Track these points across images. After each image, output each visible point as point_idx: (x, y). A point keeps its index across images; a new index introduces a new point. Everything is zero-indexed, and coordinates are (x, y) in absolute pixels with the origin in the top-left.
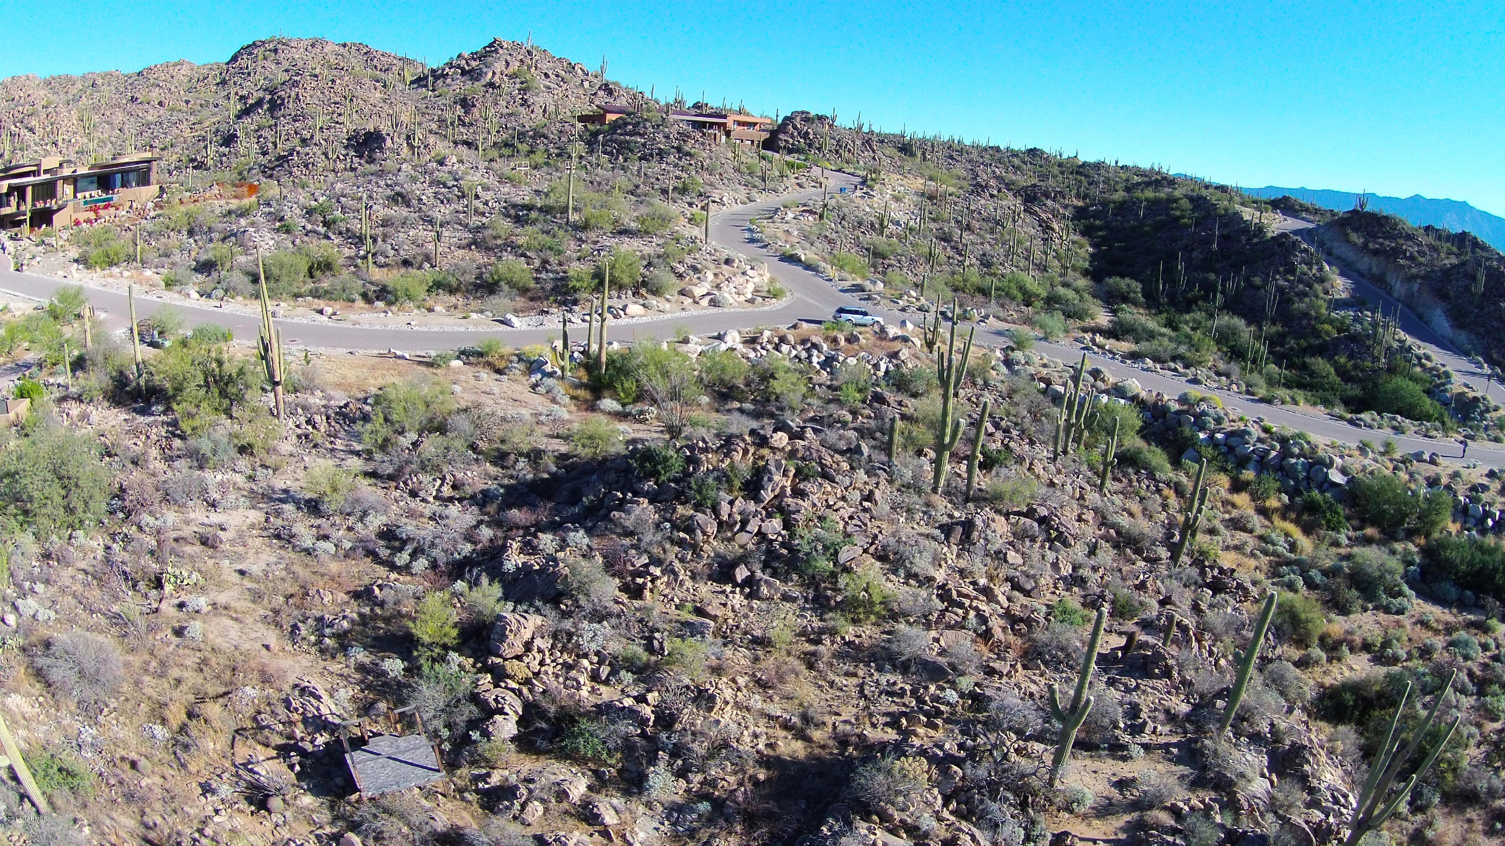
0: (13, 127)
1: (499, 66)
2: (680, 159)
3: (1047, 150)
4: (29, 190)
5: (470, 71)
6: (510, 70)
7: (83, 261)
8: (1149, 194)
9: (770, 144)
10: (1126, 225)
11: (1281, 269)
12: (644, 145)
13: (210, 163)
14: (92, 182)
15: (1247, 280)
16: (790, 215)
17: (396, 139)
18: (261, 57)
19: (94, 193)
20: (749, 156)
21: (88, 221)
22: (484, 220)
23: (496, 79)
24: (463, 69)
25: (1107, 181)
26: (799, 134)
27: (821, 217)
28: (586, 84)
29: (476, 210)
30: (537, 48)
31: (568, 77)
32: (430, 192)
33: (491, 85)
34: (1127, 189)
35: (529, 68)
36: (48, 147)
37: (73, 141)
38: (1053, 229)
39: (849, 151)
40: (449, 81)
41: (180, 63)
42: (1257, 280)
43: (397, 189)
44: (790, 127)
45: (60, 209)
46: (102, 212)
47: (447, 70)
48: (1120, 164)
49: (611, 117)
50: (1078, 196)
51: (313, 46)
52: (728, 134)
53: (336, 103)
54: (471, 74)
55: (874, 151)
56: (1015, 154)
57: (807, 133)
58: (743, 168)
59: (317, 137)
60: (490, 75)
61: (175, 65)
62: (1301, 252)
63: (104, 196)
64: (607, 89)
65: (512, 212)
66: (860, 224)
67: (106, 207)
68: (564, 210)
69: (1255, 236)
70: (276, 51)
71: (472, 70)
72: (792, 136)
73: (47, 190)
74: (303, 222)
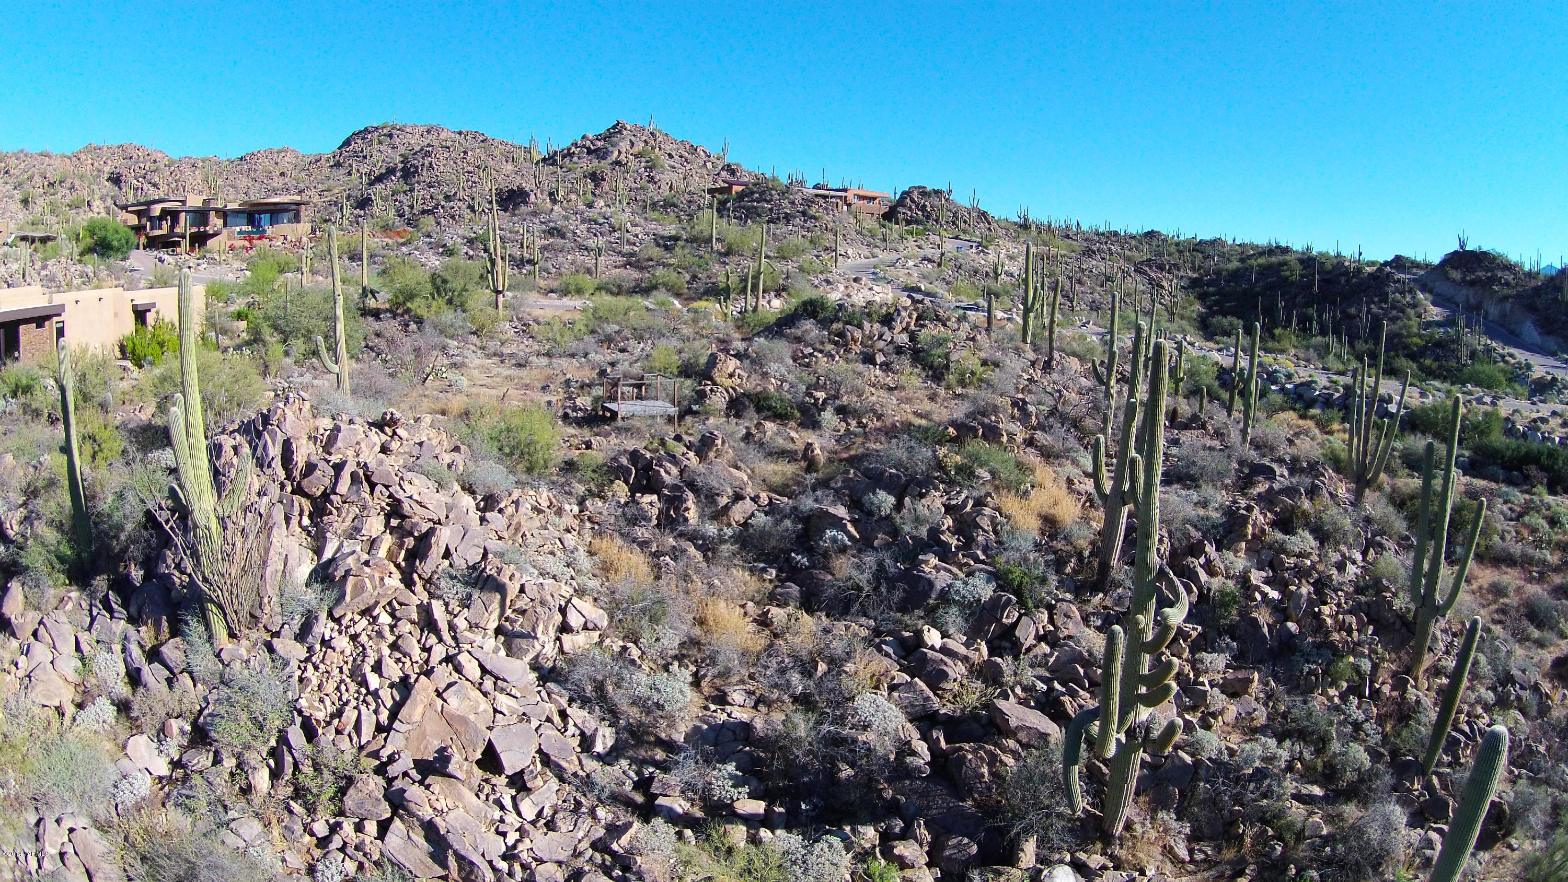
1: (624, 146)
2: (805, 221)
3: (1164, 232)
5: (596, 151)
6: (635, 150)
8: (1262, 261)
9: (890, 215)
10: (1238, 289)
11: (1376, 299)
12: (771, 210)
13: (346, 223)
15: (1343, 312)
16: (911, 263)
17: (539, 195)
18: (375, 141)
20: (870, 223)
22: (636, 249)
23: (623, 157)
24: (588, 149)
25: (1222, 255)
26: (917, 207)
27: (939, 265)
28: (709, 165)
29: (628, 241)
30: (660, 131)
31: (690, 157)
32: (583, 227)
33: (618, 163)
34: (1242, 260)
35: (653, 148)
38: (1162, 287)
39: (965, 222)
40: (575, 159)
41: (284, 151)
42: (1353, 311)
43: (552, 225)
44: (908, 200)
47: (573, 149)
48: (1238, 242)
49: (736, 189)
50: (1193, 269)
51: (428, 132)
52: (849, 205)
53: (469, 172)
54: (598, 154)
55: (989, 223)
56: (1133, 237)
57: (924, 206)
58: (865, 232)
59: (461, 194)
60: (616, 153)
61: (279, 152)
62: (1395, 282)
64: (729, 169)
65: (661, 242)
66: (976, 272)
67: (260, 238)
68: (709, 240)
69: (1354, 277)
70: (390, 136)
71: (598, 149)
72: (910, 209)
74: (465, 249)
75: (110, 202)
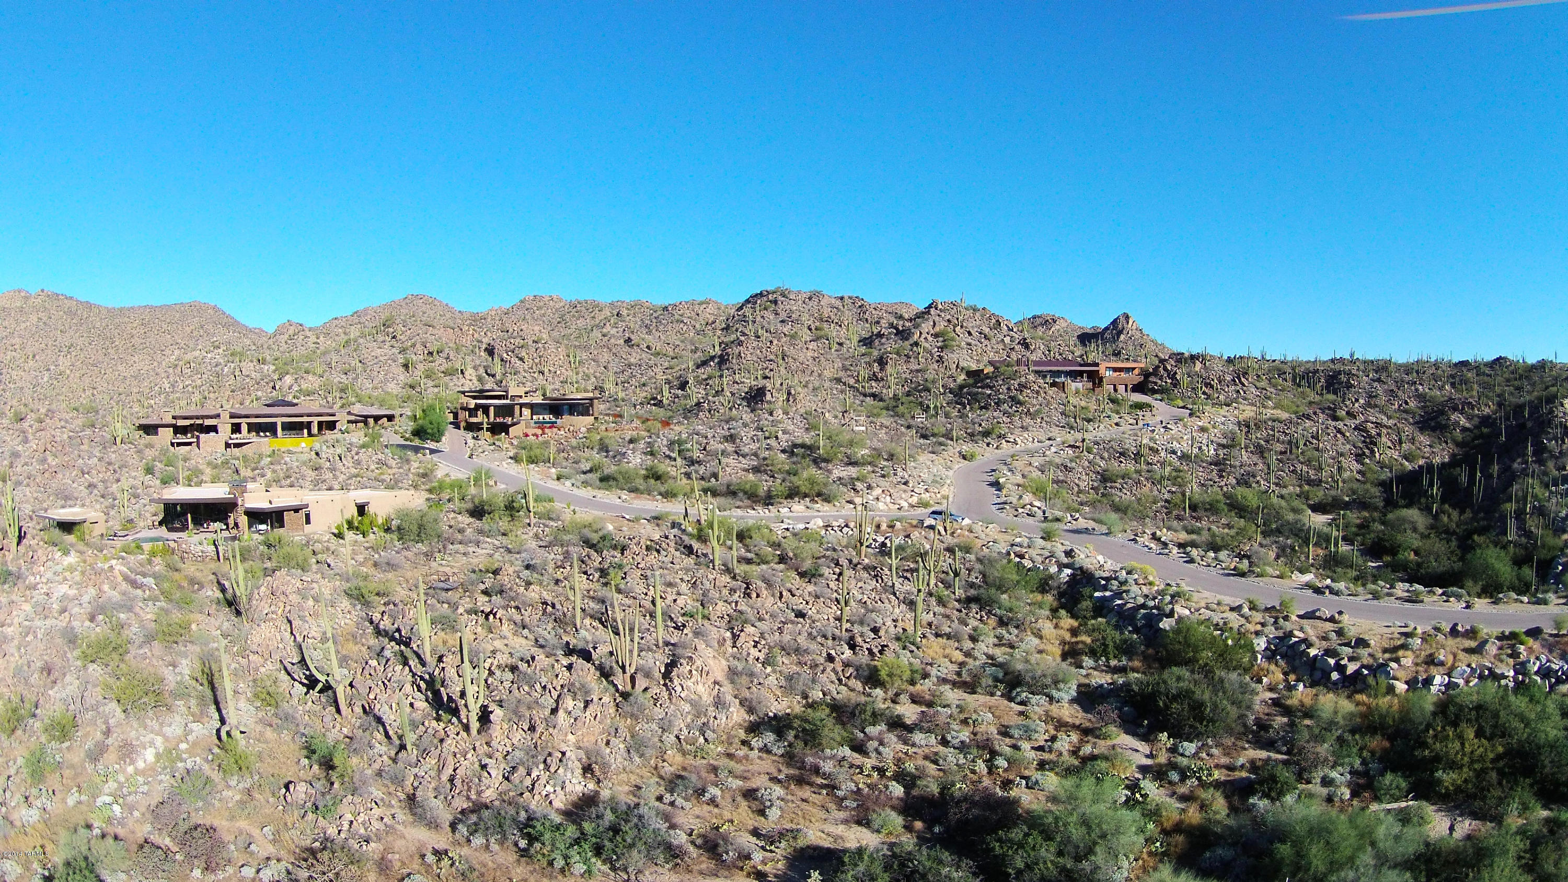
0: (505, 355)
4: (492, 408)
7: (516, 459)
13: (665, 401)
14: (545, 409)
18: (762, 307)
19: (546, 417)
21: (536, 435)
36: (536, 375)
37: (558, 372)
40: (884, 340)
41: (707, 302)
45: (514, 424)
46: (547, 430)
51: (810, 299)
61: (701, 304)
63: (554, 420)
67: (550, 427)
70: (775, 302)
73: (507, 411)
75: (482, 371)
